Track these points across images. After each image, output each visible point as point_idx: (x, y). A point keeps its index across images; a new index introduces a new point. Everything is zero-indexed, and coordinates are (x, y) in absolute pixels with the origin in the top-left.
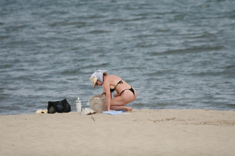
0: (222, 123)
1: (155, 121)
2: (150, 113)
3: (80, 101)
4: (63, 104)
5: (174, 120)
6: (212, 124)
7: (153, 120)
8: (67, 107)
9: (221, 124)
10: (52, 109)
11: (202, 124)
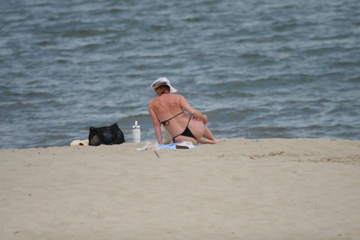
0: (356, 159)
1: (251, 157)
2: (245, 144)
3: (139, 127)
4: (112, 130)
5: (282, 155)
6: (339, 162)
7: (250, 155)
8: (119, 135)
9: (354, 160)
10: (95, 139)
11: (324, 161)
